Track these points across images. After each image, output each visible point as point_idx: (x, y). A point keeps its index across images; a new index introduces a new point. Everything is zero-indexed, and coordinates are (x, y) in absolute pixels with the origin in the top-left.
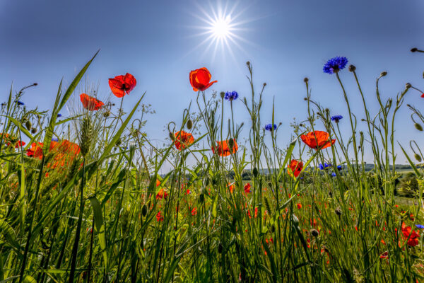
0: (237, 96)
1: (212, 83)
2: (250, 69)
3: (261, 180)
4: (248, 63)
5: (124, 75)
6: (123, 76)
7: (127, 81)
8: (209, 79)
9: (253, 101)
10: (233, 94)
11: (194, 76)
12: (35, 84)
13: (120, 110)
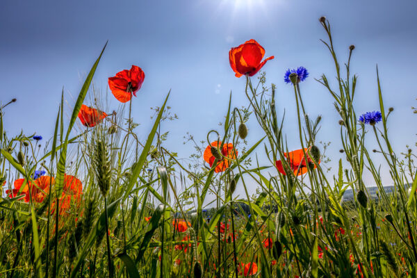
0: (305, 75)
1: (265, 61)
2: (327, 29)
3: (372, 211)
4: (323, 20)
5: (129, 69)
6: (127, 71)
7: (134, 77)
8: (260, 56)
9: (339, 80)
10: (299, 72)
11: (238, 56)
12: (14, 100)
13: (130, 121)
